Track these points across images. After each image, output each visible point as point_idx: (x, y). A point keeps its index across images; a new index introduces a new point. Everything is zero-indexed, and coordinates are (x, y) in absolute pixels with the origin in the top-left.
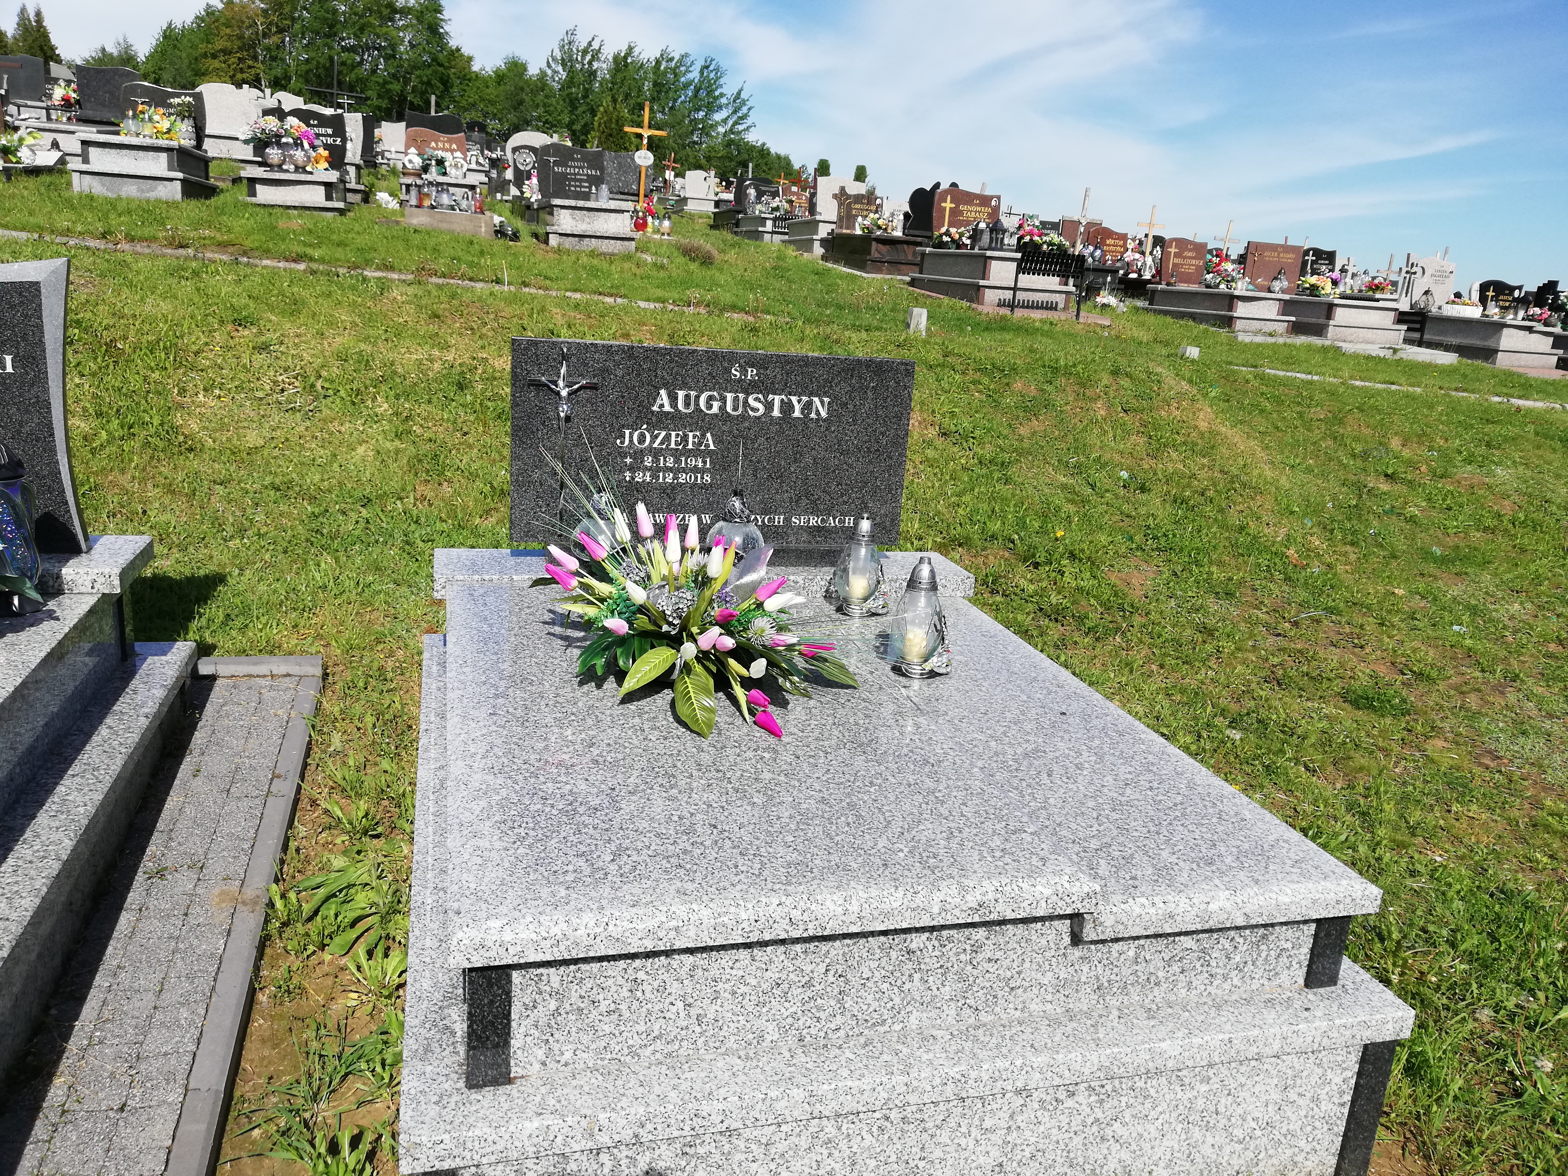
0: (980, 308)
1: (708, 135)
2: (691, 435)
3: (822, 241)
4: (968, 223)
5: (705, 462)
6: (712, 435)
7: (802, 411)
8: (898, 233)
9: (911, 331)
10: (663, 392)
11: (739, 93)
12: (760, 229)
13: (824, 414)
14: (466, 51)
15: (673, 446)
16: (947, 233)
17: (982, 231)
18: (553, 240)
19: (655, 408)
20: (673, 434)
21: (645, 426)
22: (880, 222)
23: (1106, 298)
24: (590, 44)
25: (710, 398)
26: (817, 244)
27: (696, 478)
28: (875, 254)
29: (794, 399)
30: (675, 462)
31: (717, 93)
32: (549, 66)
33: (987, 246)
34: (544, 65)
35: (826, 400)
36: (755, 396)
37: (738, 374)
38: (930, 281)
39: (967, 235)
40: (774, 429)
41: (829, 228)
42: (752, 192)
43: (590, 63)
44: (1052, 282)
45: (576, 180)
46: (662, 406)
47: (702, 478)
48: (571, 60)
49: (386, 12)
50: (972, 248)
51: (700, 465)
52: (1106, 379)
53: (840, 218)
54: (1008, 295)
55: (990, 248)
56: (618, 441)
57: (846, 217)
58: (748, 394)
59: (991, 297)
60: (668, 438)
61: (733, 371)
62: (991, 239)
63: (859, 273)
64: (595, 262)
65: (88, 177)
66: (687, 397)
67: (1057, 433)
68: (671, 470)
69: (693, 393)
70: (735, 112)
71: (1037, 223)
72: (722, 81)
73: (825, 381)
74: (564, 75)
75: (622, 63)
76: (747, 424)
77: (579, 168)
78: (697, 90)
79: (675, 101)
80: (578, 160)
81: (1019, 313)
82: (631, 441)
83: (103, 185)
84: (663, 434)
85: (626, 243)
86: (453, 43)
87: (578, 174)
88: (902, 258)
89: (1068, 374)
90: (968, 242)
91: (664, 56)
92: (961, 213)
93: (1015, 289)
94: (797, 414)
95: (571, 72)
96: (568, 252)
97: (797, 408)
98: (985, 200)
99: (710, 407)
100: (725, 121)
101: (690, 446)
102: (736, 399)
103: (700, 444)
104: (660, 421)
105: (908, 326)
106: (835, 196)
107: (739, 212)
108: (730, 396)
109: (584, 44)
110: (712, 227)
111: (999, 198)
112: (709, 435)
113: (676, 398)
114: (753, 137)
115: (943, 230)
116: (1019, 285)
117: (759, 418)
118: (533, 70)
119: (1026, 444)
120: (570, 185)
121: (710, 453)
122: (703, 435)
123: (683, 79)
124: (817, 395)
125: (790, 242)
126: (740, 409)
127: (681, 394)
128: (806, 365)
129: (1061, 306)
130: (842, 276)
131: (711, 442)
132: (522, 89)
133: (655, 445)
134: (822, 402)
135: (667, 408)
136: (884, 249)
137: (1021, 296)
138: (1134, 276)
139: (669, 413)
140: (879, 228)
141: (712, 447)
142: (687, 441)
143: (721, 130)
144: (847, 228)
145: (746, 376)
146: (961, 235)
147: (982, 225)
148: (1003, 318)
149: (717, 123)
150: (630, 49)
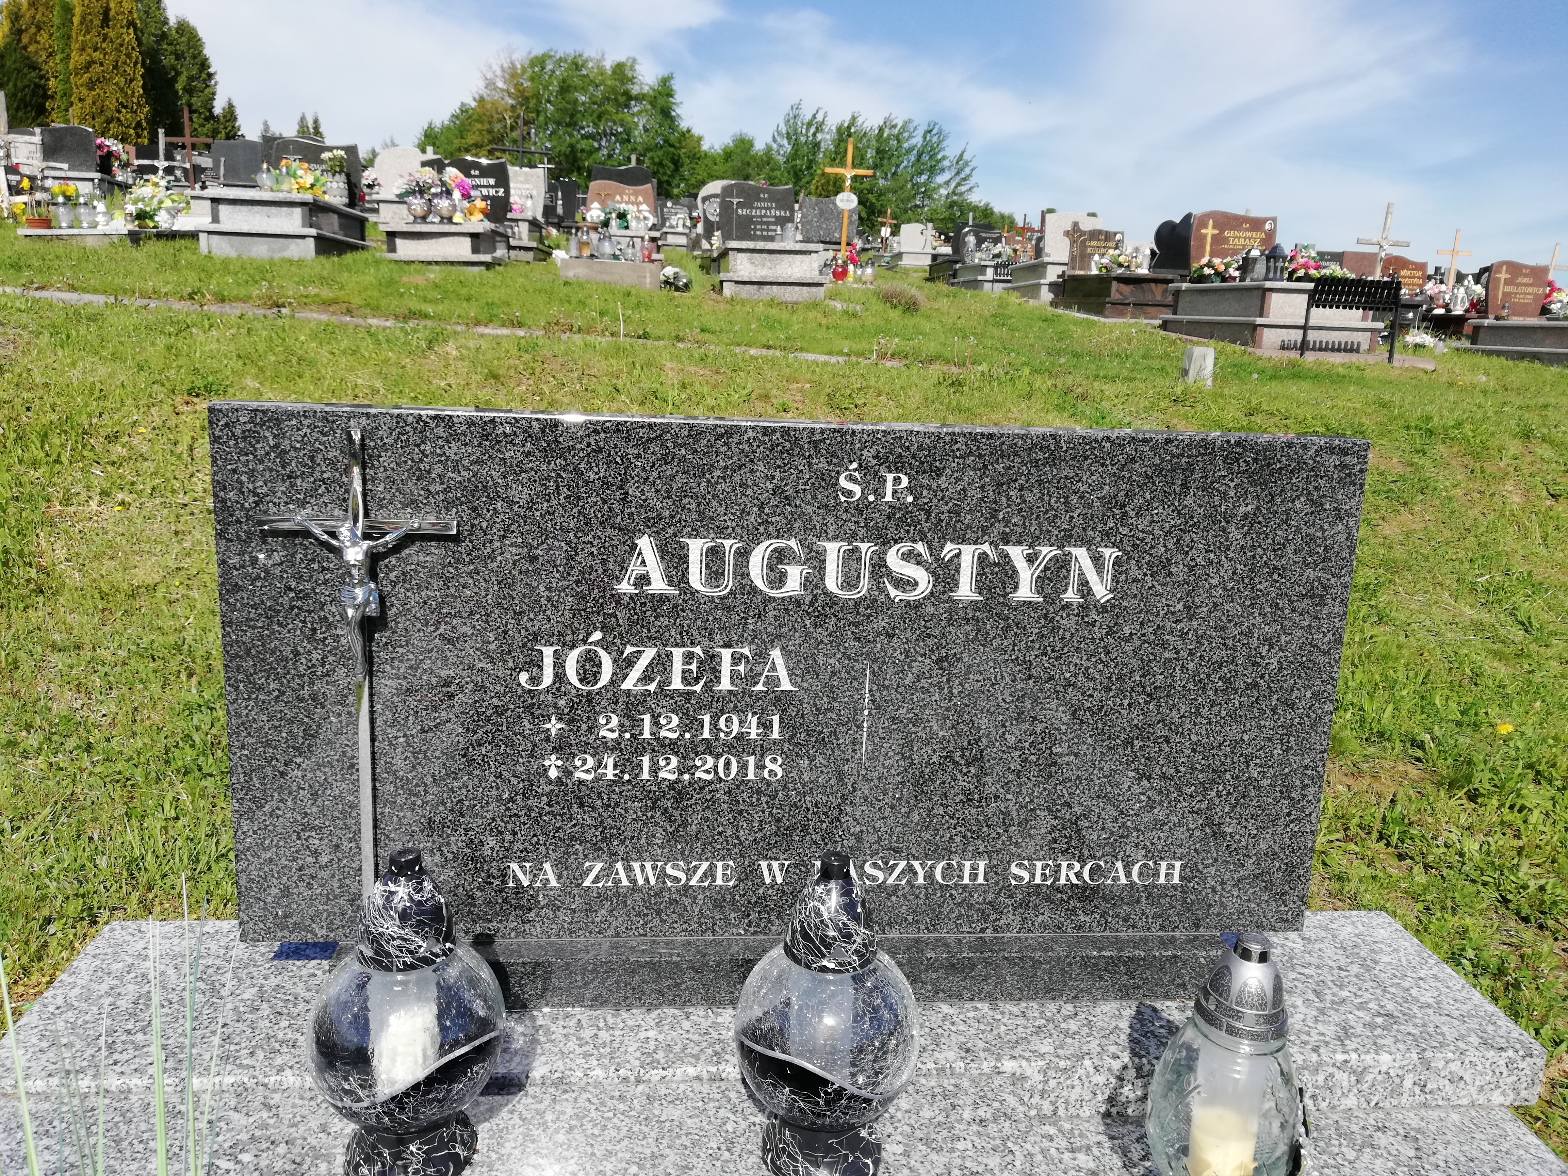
0: (1259, 352)
1: (929, 197)
2: (726, 654)
3: (1051, 285)
4: (1235, 252)
5: (766, 726)
6: (786, 653)
7: (1041, 584)
8: (1144, 271)
9: (1190, 379)
10: (645, 543)
11: (961, 155)
12: (980, 278)
13: (1101, 591)
14: (696, 131)
15: (677, 684)
16: (1209, 265)
17: (1255, 260)
18: (728, 289)
19: (625, 587)
20: (678, 653)
21: (597, 636)
22: (1121, 259)
23: (1416, 336)
24: (814, 117)
25: (780, 556)
26: (1045, 290)
27: (744, 767)
28: (1115, 295)
29: (1017, 554)
30: (685, 727)
31: (939, 157)
32: (774, 140)
33: (1262, 276)
34: (769, 140)
35: (1110, 553)
36: (905, 547)
37: (857, 490)
38: (1189, 322)
39: (1235, 265)
40: (956, 633)
41: (1059, 270)
42: (971, 240)
43: (814, 135)
44: (1353, 317)
45: (762, 223)
46: (643, 580)
47: (760, 767)
48: (795, 134)
49: (622, 99)
50: (1242, 279)
51: (754, 732)
52: (1514, 447)
53: (1073, 258)
54: (1296, 336)
55: (1266, 279)
56: (524, 677)
57: (1080, 257)
58: (884, 541)
59: (1270, 338)
60: (662, 663)
61: (843, 483)
62: (1268, 269)
63: (1096, 318)
64: (774, 311)
65: (216, 238)
66: (714, 554)
67: (1447, 533)
68: (672, 747)
69: (730, 545)
70: (958, 173)
71: (1313, 254)
72: (944, 144)
73: (1109, 502)
74: (788, 148)
75: (844, 134)
76: (882, 623)
77: (766, 209)
78: (920, 156)
79: (898, 166)
80: (764, 200)
81: (1310, 357)
82: (560, 677)
83: (232, 246)
84: (649, 654)
85: (814, 289)
86: (684, 125)
87: (765, 216)
88: (1148, 298)
89: (1448, 439)
90: (1237, 274)
91: (888, 123)
92: (1226, 240)
93: (1305, 328)
94: (1025, 592)
95: (796, 146)
96: (743, 302)
97: (1026, 575)
98: (1256, 224)
99: (780, 579)
100: (947, 183)
101: (725, 684)
102: (852, 555)
103: (752, 678)
104: (638, 621)
105: (1185, 372)
106: (1067, 234)
107: (956, 262)
108: (833, 550)
109: (808, 117)
110: (927, 280)
111: (1274, 220)
112: (776, 654)
113: (684, 559)
114: (976, 198)
115: (1205, 261)
116: (1312, 322)
117: (916, 606)
118: (759, 146)
119: (1399, 553)
120: (755, 230)
121: (781, 701)
122: (761, 656)
123: (905, 145)
124: (1085, 542)
125: (1013, 289)
126: (865, 584)
127: (696, 548)
128: (1053, 460)
129: (1365, 346)
130: (1076, 323)
131: (782, 673)
132: (749, 164)
133: (628, 685)
134: (1097, 561)
135: (658, 585)
136: (1126, 289)
137: (1312, 336)
138: (1441, 311)
139: (662, 599)
140: (1120, 265)
141: (786, 685)
142: (716, 673)
143: (943, 192)
144: (1081, 269)
145: (879, 494)
146: (1228, 266)
147: (1255, 253)
148: (1292, 364)
149: (940, 186)
150: (854, 119)
